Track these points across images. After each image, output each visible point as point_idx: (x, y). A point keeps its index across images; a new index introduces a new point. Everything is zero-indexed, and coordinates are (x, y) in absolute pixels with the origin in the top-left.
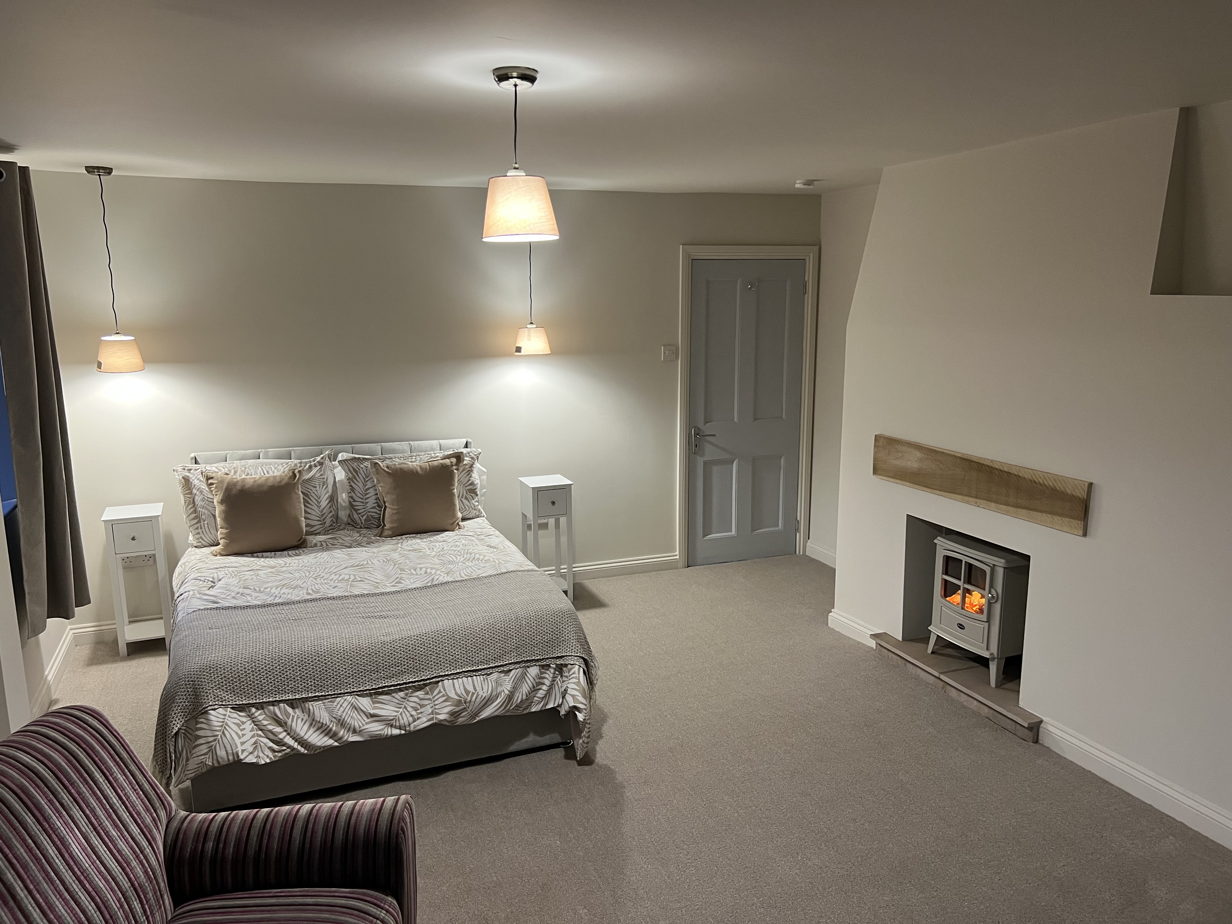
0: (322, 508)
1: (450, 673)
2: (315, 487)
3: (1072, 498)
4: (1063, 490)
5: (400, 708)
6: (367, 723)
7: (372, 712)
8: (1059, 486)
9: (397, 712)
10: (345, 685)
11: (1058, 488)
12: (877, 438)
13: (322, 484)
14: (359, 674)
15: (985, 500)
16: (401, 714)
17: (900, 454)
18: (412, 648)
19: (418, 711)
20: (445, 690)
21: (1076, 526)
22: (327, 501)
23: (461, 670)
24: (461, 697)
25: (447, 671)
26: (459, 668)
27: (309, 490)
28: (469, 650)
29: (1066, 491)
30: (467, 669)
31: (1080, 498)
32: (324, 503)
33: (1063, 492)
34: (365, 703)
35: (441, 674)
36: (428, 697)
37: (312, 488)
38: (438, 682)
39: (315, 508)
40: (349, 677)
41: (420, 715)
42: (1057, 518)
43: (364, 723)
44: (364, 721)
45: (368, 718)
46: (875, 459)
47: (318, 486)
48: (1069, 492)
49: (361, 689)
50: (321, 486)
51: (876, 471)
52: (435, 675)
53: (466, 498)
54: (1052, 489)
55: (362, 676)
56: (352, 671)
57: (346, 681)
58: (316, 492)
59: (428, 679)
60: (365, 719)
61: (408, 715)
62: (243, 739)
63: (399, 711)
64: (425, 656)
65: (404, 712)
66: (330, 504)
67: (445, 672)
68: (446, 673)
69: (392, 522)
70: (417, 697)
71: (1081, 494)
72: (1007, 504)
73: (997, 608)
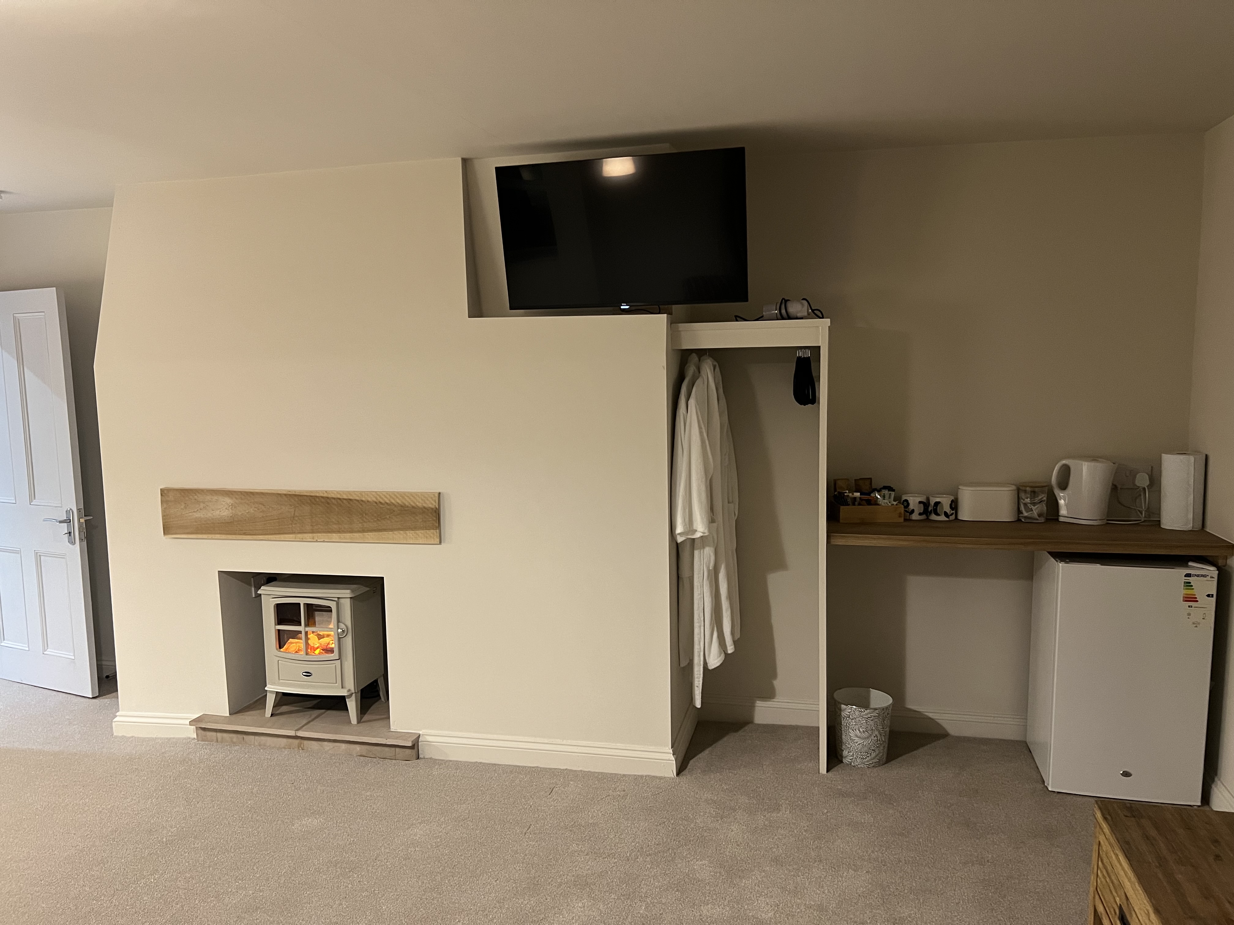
3: (424, 511)
4: (413, 505)
8: (408, 502)
11: (407, 504)
12: (164, 492)
15: (324, 532)
17: (202, 505)
21: (432, 535)
29: (417, 505)
31: (432, 509)
33: (413, 507)
42: (410, 533)
46: (164, 517)
48: (419, 505)
51: (167, 530)
54: (402, 506)
71: (432, 504)
72: (352, 531)
73: (348, 642)
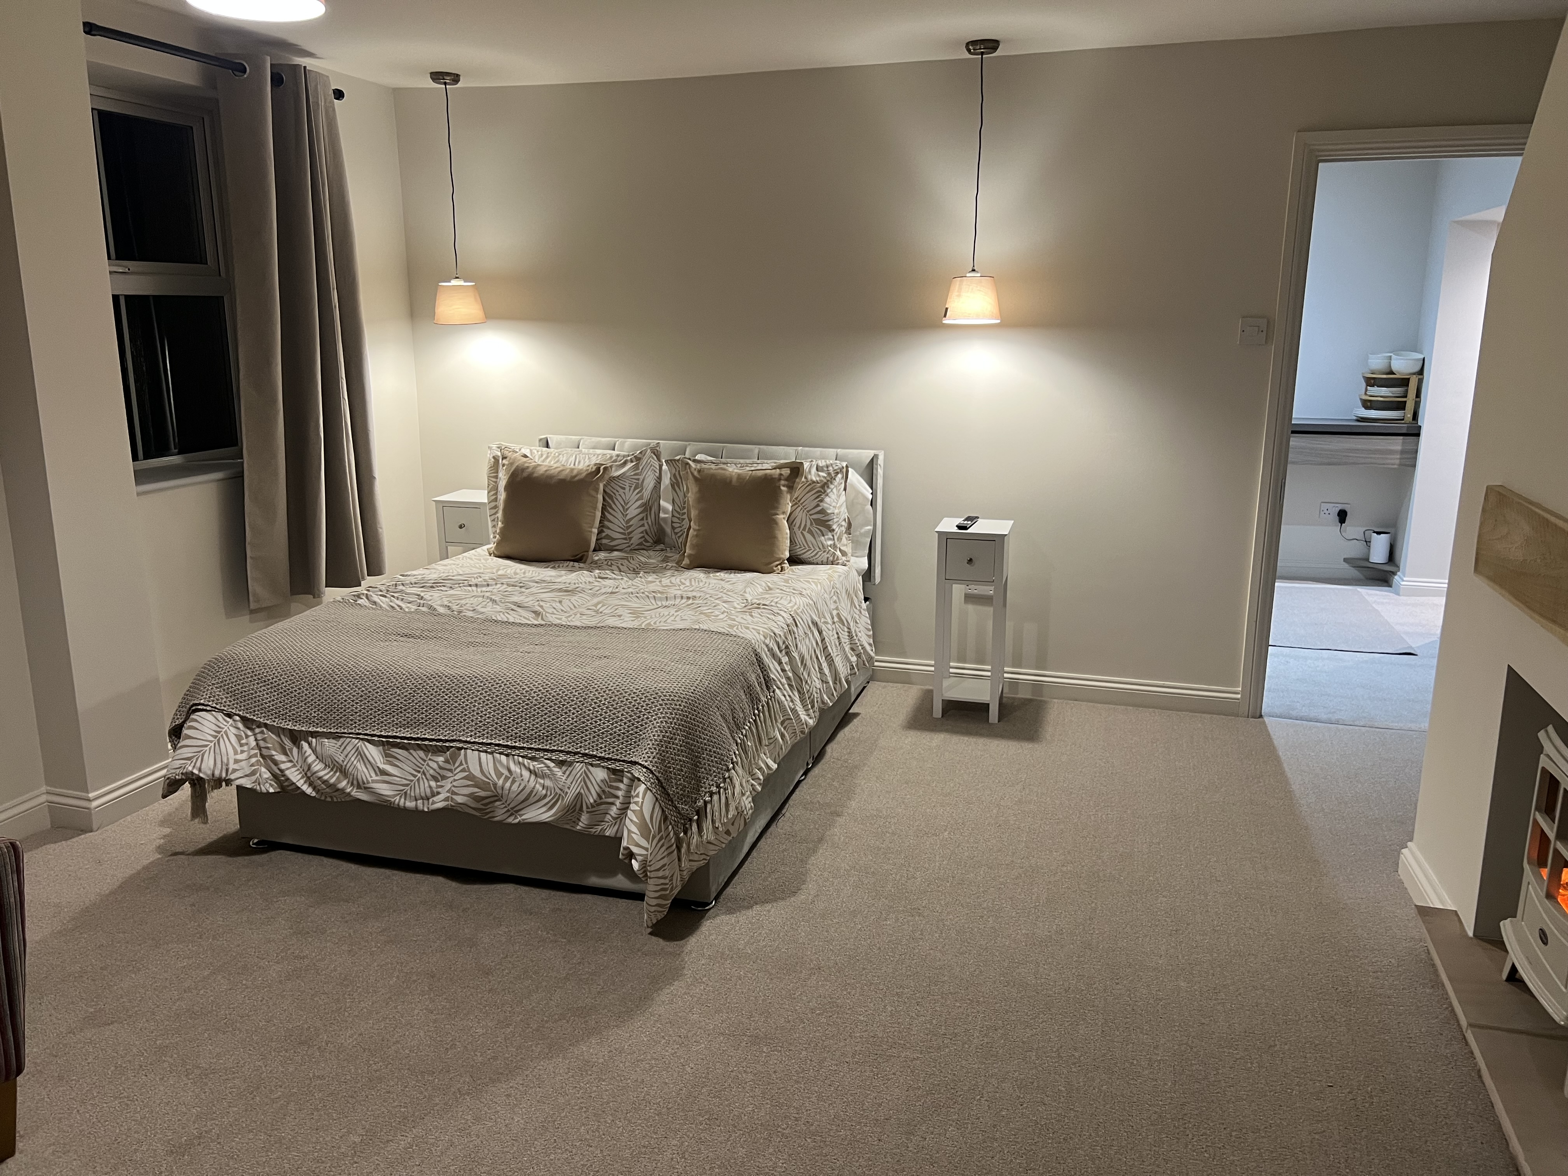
0: (628, 517)
1: (474, 740)
2: (624, 489)
5: (419, 772)
6: (373, 781)
7: (382, 766)
9: (415, 776)
10: (350, 722)
13: (634, 486)
14: (368, 711)
16: (418, 780)
18: (436, 692)
19: (438, 784)
20: (467, 763)
22: (639, 510)
23: (489, 741)
24: (489, 779)
25: (471, 736)
26: (487, 738)
27: (615, 491)
28: (506, 715)
30: (497, 742)
32: (633, 511)
34: (374, 753)
35: (461, 738)
36: (448, 766)
37: (619, 489)
38: (462, 748)
39: (619, 516)
40: (356, 713)
41: (439, 790)
43: (370, 779)
44: (371, 777)
45: (377, 775)
47: (627, 488)
49: (367, 732)
50: (633, 488)
52: (454, 737)
53: (810, 532)
55: (371, 714)
56: (361, 706)
57: (351, 718)
58: (623, 495)
59: (447, 741)
60: (373, 774)
61: (427, 785)
62: (239, 757)
63: (417, 776)
64: (449, 707)
65: (422, 778)
66: (641, 516)
67: (467, 737)
68: (468, 739)
69: (693, 546)
70: (437, 762)
